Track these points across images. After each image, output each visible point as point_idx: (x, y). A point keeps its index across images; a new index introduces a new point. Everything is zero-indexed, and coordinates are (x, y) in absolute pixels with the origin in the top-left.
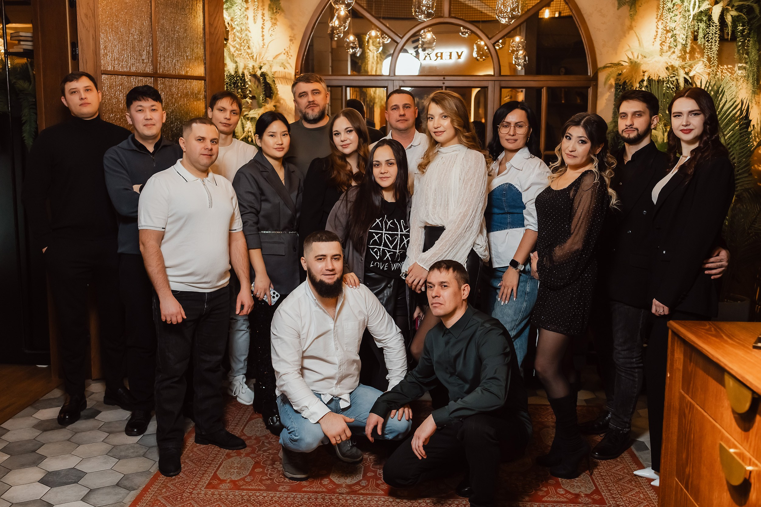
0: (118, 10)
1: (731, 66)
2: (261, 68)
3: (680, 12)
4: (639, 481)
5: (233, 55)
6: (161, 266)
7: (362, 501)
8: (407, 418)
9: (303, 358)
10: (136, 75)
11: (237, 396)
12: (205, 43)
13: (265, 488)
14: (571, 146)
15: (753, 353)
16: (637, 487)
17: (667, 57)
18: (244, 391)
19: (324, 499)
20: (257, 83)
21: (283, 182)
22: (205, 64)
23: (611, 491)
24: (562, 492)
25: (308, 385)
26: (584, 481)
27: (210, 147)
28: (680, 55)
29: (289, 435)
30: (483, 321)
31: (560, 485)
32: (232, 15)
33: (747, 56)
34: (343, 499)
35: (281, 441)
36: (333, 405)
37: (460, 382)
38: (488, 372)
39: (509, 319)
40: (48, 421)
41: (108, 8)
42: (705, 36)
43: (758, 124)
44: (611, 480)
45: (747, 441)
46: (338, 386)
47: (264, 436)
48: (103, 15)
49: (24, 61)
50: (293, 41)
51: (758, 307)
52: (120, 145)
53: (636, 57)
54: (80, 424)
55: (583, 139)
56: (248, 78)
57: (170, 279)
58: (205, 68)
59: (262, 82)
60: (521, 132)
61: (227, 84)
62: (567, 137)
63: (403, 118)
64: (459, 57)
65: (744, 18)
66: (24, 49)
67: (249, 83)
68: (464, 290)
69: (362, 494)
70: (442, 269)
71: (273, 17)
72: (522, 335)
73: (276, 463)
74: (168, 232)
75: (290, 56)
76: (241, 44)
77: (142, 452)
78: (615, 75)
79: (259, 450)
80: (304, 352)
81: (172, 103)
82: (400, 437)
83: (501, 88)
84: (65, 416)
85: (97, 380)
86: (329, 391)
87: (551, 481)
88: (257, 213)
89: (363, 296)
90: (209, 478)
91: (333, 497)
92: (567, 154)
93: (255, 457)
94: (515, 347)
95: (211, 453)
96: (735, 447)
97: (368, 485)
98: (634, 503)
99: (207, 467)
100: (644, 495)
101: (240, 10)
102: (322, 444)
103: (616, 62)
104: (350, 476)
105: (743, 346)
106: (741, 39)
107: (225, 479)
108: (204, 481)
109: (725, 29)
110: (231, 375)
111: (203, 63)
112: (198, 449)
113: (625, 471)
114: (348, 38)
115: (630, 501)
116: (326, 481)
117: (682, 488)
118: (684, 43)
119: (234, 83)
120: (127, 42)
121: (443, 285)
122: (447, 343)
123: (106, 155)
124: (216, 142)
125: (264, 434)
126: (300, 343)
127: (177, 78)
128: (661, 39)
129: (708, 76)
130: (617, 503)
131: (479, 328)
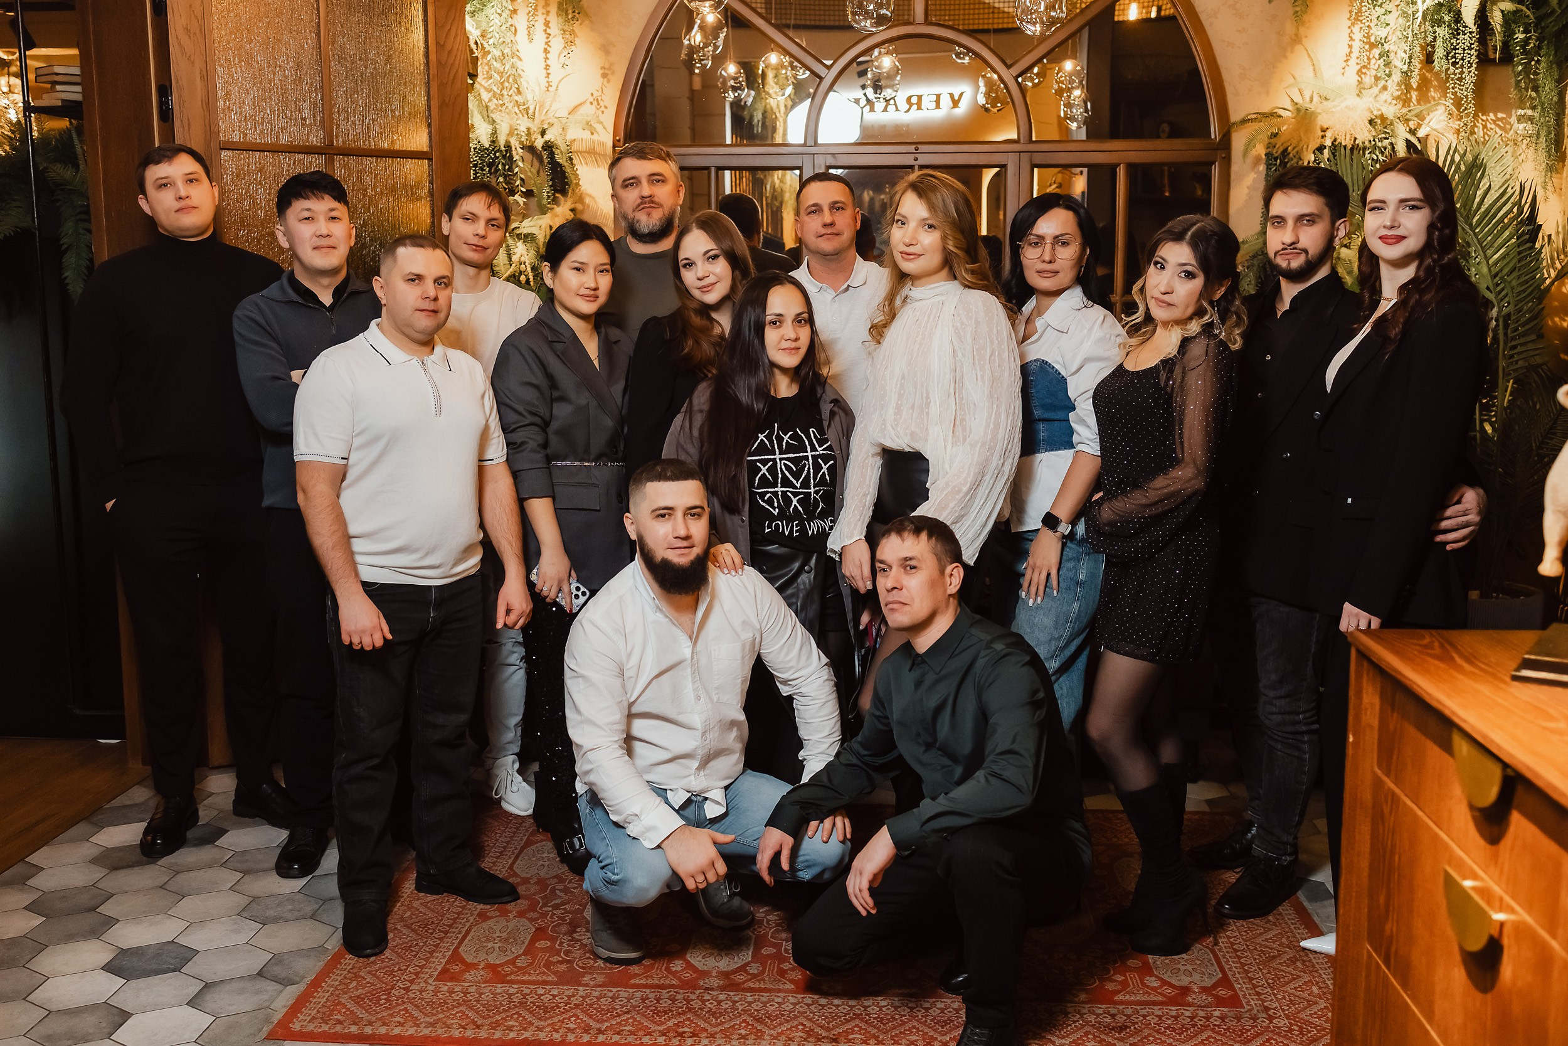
0: (250, 19)
1: (1504, 116)
2: (543, 133)
3: (1397, 6)
4: (1310, 961)
5: (487, 107)
6: (339, 534)
7: (750, 1003)
8: (841, 838)
9: (631, 716)
10: (290, 149)
11: (500, 798)
12: (428, 85)
13: (556, 979)
14: (1165, 282)
15: (1512, 690)
16: (1305, 973)
17: (1371, 99)
18: (515, 788)
19: (674, 1000)
20: (536, 164)
21: (596, 363)
22: (429, 126)
23: (1254, 982)
24: (1153, 982)
25: (640, 773)
26: (1199, 962)
27: (432, 293)
28: (1399, 93)
29: (601, 873)
30: (989, 638)
31: (1151, 969)
32: (484, 25)
33: (1534, 94)
34: (712, 999)
35: (586, 885)
36: (690, 812)
37: (946, 761)
38: (1000, 740)
39: (1043, 637)
40: (120, 849)
41: (232, 14)
42: (1448, 54)
43: (1558, 233)
44: (1255, 959)
45: (1496, 863)
46: (702, 773)
47: (553, 877)
48: (221, 32)
49: (63, 123)
50: (610, 77)
51: (1563, 608)
52: (265, 292)
53: (1308, 99)
54: (185, 856)
55: (1189, 268)
56: (517, 153)
57: (359, 559)
58: (430, 134)
59: (546, 161)
60: (1068, 255)
61: (475, 165)
62: (1156, 263)
63: (829, 231)
64: (956, 103)
65: (1528, 16)
66: (63, 101)
67: (520, 164)
68: (951, 575)
69: (750, 990)
70: (906, 534)
71: (566, 28)
72: (1071, 669)
73: (578, 930)
74: (354, 465)
75: (603, 109)
76: (502, 83)
77: (309, 909)
78: (1264, 137)
79: (545, 905)
80: (631, 705)
81: (363, 206)
82: (827, 876)
83: (1033, 166)
84: (154, 839)
85: (221, 768)
86: (683, 783)
87: (1132, 963)
88: (545, 425)
89: (752, 591)
90: (444, 961)
91: (692, 997)
92: (1156, 299)
93: (537, 919)
94: (1057, 694)
95: (448, 910)
96: (1475, 877)
97: (763, 972)
98: (1299, 1003)
99: (439, 939)
100: (1321, 988)
101: (500, 15)
102: (667, 891)
103: (1266, 109)
104: (727, 955)
105: (1494, 675)
106: (1522, 59)
107: (476, 961)
108: (433, 965)
109: (1488, 38)
110: (489, 755)
111: (425, 125)
112: (421, 904)
113: (1284, 940)
114: (725, 69)
115: (1291, 1000)
116: (677, 965)
117: (1378, 963)
118: (1405, 68)
119: (490, 165)
120: (270, 84)
121: (909, 565)
122: (918, 684)
123: (237, 312)
124: (445, 284)
125: (555, 874)
126: (623, 686)
127: (372, 156)
128: (1358, 61)
129: (1456, 135)
130: (1265, 1004)
131: (983, 653)
